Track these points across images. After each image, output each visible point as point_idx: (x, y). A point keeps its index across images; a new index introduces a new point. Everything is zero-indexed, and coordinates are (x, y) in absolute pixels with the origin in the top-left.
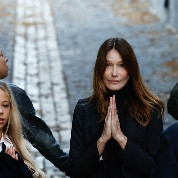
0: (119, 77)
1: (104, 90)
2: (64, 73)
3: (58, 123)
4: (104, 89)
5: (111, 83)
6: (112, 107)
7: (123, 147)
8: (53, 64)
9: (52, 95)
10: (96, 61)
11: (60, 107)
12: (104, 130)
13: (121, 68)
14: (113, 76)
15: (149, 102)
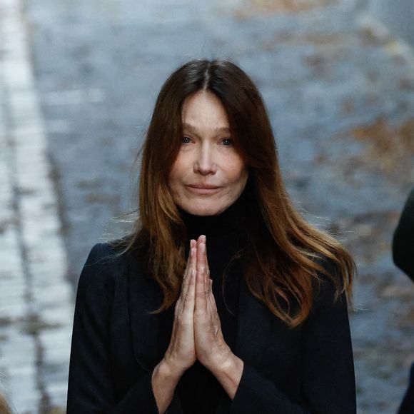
0: (217, 175)
1: (171, 214)
2: (50, 157)
3: (35, 307)
4: (172, 211)
5: (191, 192)
6: (197, 270)
7: (232, 390)
8: (20, 133)
9: (17, 224)
10: (147, 126)
11: (41, 261)
12: (172, 341)
13: (225, 148)
14: (199, 172)
15: (309, 254)
